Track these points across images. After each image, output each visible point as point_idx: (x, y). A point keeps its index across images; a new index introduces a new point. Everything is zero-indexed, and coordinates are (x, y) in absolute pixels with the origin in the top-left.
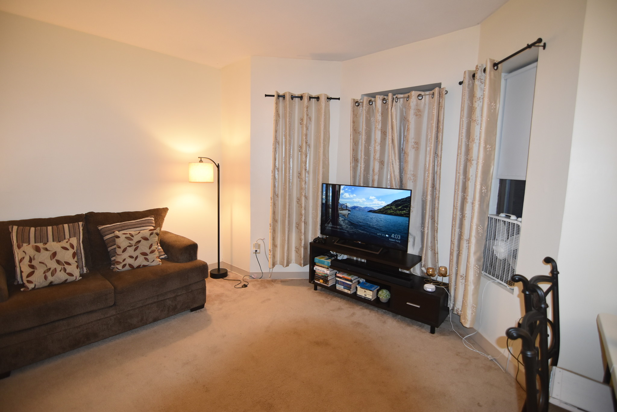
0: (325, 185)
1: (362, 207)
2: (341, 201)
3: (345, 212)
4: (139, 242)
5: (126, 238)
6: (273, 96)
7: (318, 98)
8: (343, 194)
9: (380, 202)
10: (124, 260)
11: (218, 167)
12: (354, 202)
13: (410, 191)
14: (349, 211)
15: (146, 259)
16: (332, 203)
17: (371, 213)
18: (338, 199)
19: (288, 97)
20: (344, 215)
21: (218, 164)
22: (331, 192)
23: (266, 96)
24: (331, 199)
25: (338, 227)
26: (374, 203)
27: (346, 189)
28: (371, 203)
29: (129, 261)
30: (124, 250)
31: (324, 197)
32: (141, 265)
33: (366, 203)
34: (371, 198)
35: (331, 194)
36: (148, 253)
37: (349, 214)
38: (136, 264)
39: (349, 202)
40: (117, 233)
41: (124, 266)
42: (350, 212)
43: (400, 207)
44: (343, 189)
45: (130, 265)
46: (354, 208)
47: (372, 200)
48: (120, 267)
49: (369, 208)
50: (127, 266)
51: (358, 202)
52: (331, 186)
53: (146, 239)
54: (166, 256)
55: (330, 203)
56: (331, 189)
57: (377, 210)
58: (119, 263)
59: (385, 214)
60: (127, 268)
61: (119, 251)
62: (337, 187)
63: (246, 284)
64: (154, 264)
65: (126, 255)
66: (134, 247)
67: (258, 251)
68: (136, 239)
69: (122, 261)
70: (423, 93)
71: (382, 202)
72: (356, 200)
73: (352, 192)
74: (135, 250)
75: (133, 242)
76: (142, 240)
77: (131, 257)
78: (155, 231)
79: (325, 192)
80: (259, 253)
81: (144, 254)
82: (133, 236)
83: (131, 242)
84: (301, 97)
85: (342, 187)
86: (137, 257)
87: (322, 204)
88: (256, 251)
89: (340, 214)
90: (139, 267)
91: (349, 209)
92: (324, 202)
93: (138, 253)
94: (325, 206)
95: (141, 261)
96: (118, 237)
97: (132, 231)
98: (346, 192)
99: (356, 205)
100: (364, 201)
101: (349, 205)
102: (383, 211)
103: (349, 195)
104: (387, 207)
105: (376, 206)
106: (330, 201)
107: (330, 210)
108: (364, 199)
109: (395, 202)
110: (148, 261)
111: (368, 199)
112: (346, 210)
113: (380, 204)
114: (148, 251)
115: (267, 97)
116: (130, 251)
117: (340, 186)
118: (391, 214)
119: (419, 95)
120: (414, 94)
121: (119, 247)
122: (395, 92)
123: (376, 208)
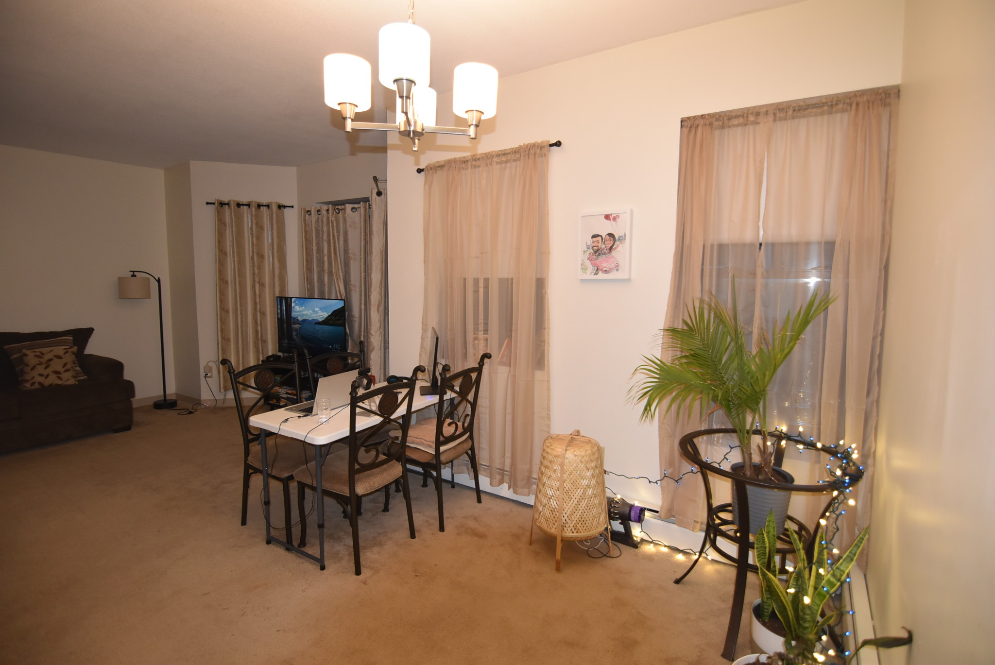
0: (279, 299)
1: (310, 319)
2: (294, 314)
3: (297, 326)
4: (51, 360)
5: (36, 356)
6: (214, 204)
7: (268, 206)
8: (294, 307)
9: (323, 314)
10: (33, 378)
11: (159, 281)
12: (303, 315)
13: (343, 301)
14: (300, 324)
15: (60, 378)
16: (286, 317)
17: (317, 325)
18: (291, 313)
19: (232, 205)
20: (296, 330)
21: (159, 278)
22: (284, 306)
23: (208, 203)
24: (284, 313)
25: (293, 342)
26: (319, 314)
27: (297, 302)
28: (316, 315)
29: (41, 379)
30: (33, 368)
31: (279, 311)
32: (52, 384)
33: (313, 315)
34: (317, 309)
35: (284, 308)
36: (62, 372)
37: (300, 327)
38: (47, 382)
39: (299, 315)
40: (25, 351)
41: (33, 384)
42: (301, 326)
43: (338, 317)
44: (294, 302)
45: (40, 383)
46: (304, 321)
47: (317, 312)
48: (28, 385)
49: (315, 320)
50: (37, 383)
51: (307, 315)
52: (284, 299)
53: (59, 357)
54: (86, 377)
55: (285, 318)
56: (284, 302)
57: (322, 321)
58: (27, 381)
59: (328, 325)
60: (36, 386)
61: (27, 369)
62: (289, 299)
63: (193, 411)
64: (68, 383)
65: (35, 373)
66: (44, 366)
67: (209, 375)
68: (47, 357)
69: (30, 379)
70: (356, 206)
71: (325, 313)
72: (305, 312)
73: (301, 305)
74: (46, 368)
75: (44, 360)
76: (55, 359)
77: (41, 375)
78: (70, 350)
79: (279, 306)
80: (211, 377)
81: (57, 373)
82: (43, 354)
83: (41, 360)
84: (248, 205)
85: (293, 300)
86: (47, 376)
87: (278, 318)
88: (207, 374)
89: (293, 329)
90: (50, 385)
91: (300, 323)
92: (279, 316)
93: (49, 371)
94: (280, 321)
95: (53, 380)
96: (26, 355)
97: (44, 350)
98: (297, 305)
99: (305, 318)
100: (311, 314)
101: (300, 319)
102: (326, 322)
103: (299, 307)
104: (329, 318)
105: (321, 318)
106: (285, 316)
107: (285, 325)
108: (311, 312)
109: (334, 312)
110: (62, 380)
111: (314, 311)
112: (298, 323)
113: (322, 315)
114: (61, 370)
116: (40, 369)
117: (291, 298)
118: (331, 325)
119: (353, 208)
120: (349, 207)
121: (28, 365)
122: (335, 204)
123: (321, 320)
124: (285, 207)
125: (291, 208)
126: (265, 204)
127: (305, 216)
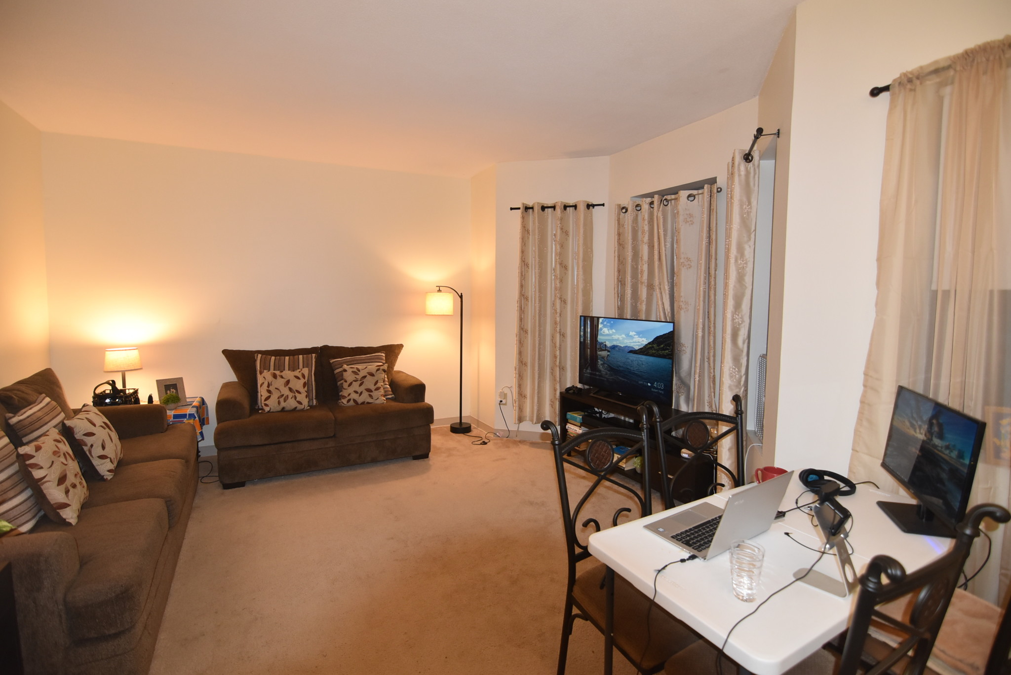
0: (583, 318)
1: (622, 346)
2: (600, 338)
3: (604, 353)
4: (365, 377)
5: (353, 372)
6: (519, 208)
7: (575, 207)
8: (601, 329)
9: (640, 340)
10: (349, 395)
11: (461, 297)
12: (613, 340)
13: (672, 324)
14: (609, 351)
15: (370, 396)
16: (590, 341)
17: (631, 354)
18: (596, 337)
19: (536, 209)
20: (603, 358)
21: (461, 294)
22: (589, 327)
24: (589, 336)
25: (597, 373)
26: (634, 340)
27: (605, 323)
28: (631, 341)
29: (354, 396)
30: (350, 385)
31: (582, 333)
32: (365, 402)
33: (626, 341)
34: (632, 333)
35: (589, 330)
36: (373, 390)
37: (608, 355)
38: (360, 400)
39: (609, 340)
40: (345, 366)
41: (349, 401)
42: (609, 353)
43: (662, 346)
44: (602, 323)
45: (355, 401)
46: (614, 347)
47: (632, 337)
48: (345, 401)
49: (629, 347)
50: (352, 400)
51: (618, 340)
52: (589, 318)
53: (372, 375)
54: (393, 396)
55: (589, 342)
56: (589, 322)
57: (639, 349)
58: (344, 397)
59: (646, 355)
60: (352, 403)
61: (345, 385)
62: (596, 319)
63: (486, 441)
64: (378, 402)
65: (351, 390)
66: (359, 382)
67: (504, 402)
68: (362, 374)
69: (347, 396)
70: (695, 192)
71: (643, 339)
72: (616, 337)
73: (611, 327)
74: (361, 385)
75: (359, 377)
76: (368, 376)
77: (356, 392)
78: (381, 368)
79: (582, 328)
80: (505, 404)
81: (369, 390)
82: (359, 371)
83: (357, 376)
84: (554, 207)
85: (601, 320)
86: (361, 393)
87: (580, 342)
88: (501, 401)
89: (599, 357)
90: (363, 403)
91: (608, 349)
92: (582, 339)
93: (362, 388)
94: (583, 345)
95: (365, 397)
96: (345, 371)
97: (360, 367)
98: (605, 326)
99: (615, 343)
100: (623, 338)
101: (609, 344)
102: (644, 351)
103: (608, 330)
104: (649, 346)
105: (637, 345)
106: (589, 339)
107: (589, 350)
108: (624, 336)
109: (657, 338)
110: (372, 398)
111: (628, 335)
112: (605, 350)
113: (639, 342)
114: (373, 388)
115: (513, 210)
116: (355, 386)
117: (598, 318)
118: (652, 355)
119: (689, 196)
120: (684, 194)
121: (346, 381)
122: (663, 193)
123: (637, 348)
124: (594, 206)
125: (602, 206)
126: (571, 205)
127: (619, 215)
